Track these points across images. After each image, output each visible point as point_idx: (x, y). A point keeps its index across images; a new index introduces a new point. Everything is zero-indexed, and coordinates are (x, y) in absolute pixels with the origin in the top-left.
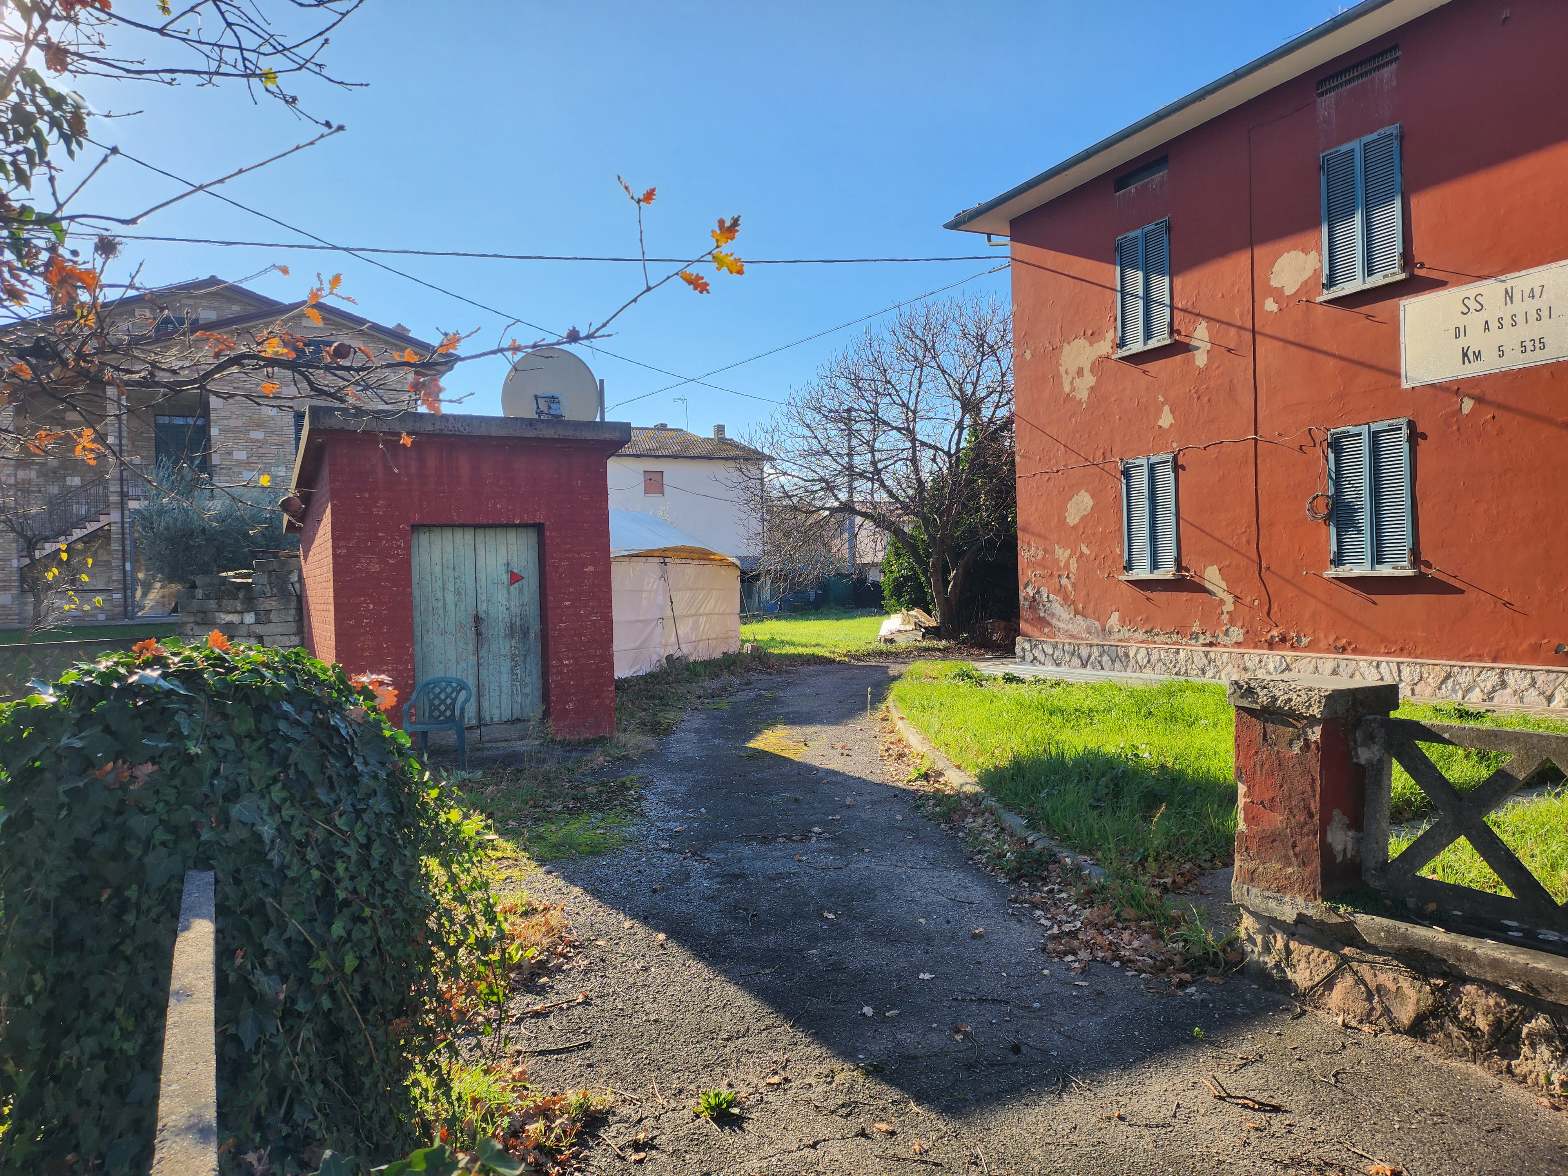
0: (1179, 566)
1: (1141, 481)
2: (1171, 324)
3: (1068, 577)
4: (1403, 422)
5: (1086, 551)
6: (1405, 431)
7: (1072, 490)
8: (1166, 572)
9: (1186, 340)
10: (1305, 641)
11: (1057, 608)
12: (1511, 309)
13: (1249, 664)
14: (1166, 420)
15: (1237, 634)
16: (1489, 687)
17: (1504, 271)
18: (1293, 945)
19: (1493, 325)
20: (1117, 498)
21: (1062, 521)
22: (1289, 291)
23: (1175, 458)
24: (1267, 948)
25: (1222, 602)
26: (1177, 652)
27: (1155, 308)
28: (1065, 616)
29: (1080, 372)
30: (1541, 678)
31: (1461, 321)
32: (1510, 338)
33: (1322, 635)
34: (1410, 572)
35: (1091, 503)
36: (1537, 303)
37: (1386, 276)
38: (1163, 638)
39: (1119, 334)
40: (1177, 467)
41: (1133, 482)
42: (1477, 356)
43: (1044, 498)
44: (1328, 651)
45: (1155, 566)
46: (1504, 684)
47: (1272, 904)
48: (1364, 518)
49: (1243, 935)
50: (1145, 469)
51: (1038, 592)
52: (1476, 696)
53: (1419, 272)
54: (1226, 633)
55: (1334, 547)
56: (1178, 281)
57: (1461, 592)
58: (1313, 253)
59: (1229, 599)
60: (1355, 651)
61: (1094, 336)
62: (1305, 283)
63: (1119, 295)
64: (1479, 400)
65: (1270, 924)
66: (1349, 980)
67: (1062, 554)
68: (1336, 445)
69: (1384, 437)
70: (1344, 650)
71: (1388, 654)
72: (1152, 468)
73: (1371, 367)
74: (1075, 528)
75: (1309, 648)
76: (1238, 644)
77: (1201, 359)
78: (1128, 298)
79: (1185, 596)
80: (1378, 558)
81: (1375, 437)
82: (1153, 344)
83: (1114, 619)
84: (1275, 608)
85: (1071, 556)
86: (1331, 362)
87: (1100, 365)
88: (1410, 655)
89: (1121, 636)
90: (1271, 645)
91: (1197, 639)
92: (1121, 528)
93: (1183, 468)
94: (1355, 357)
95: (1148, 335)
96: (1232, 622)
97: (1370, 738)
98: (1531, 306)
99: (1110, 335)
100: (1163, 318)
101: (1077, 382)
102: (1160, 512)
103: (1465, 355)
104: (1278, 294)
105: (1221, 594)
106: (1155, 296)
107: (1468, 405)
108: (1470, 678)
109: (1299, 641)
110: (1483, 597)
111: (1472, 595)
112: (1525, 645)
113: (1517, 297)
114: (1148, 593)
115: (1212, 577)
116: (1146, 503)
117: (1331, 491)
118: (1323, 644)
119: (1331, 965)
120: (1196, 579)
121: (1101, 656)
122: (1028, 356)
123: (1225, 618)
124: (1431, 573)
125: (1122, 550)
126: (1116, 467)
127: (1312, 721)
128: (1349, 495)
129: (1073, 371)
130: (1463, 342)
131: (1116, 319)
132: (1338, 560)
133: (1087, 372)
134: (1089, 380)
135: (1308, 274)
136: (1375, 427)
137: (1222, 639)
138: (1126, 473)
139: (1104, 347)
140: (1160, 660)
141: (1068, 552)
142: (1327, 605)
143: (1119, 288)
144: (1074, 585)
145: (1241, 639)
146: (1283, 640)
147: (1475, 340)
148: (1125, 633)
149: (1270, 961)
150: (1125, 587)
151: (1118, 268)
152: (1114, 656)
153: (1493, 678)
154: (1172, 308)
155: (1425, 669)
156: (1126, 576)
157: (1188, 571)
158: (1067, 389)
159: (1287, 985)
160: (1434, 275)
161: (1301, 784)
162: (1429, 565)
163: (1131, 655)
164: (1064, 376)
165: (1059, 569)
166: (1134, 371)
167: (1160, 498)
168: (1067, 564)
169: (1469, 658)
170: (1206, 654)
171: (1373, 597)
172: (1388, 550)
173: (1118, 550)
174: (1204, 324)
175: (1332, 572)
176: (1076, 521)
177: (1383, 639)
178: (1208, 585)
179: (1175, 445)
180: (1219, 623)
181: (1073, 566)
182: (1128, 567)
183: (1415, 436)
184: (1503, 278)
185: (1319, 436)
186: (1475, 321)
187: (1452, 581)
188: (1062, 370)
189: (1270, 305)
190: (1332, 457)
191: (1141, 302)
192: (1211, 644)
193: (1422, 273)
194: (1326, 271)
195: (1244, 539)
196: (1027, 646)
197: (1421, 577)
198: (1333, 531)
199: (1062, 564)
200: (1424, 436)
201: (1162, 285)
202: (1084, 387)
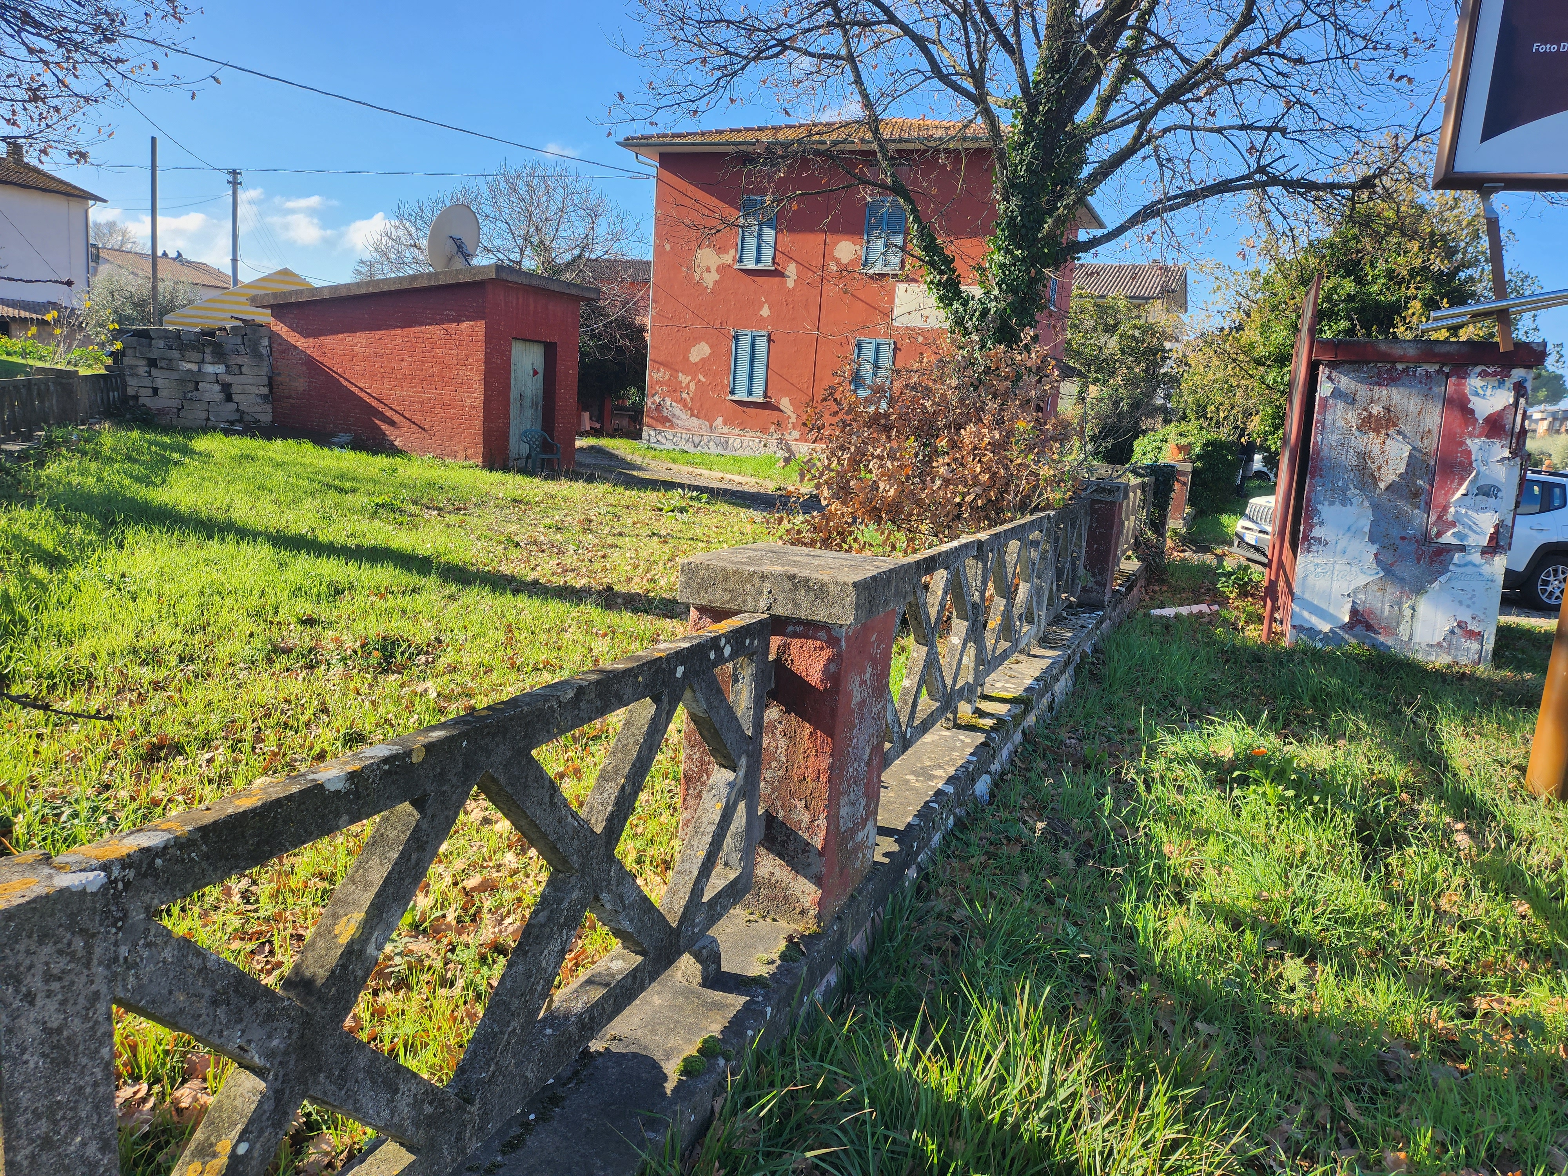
0: (766, 395)
1: (745, 343)
2: (774, 259)
3: (688, 393)
4: (891, 341)
5: (702, 379)
6: (892, 346)
7: (697, 340)
8: (758, 397)
9: (783, 271)
11: (677, 410)
13: (802, 450)
14: (765, 312)
15: (796, 434)
20: (728, 351)
21: (686, 359)
22: (845, 261)
23: (769, 335)
25: (789, 417)
26: (760, 441)
27: (764, 246)
28: (683, 417)
29: (708, 270)
31: (922, 301)
35: (709, 351)
37: (891, 270)
38: (751, 434)
39: (739, 254)
40: (769, 340)
41: (740, 344)
42: (927, 318)
43: (673, 342)
45: (750, 393)
50: (749, 338)
51: (662, 400)
53: (906, 273)
54: (790, 433)
56: (780, 236)
58: (858, 247)
59: (794, 416)
61: (720, 250)
62: (852, 260)
63: (741, 230)
64: (924, 339)
67: (684, 379)
68: (859, 346)
69: (882, 346)
72: (754, 338)
73: (881, 311)
74: (696, 364)
76: (796, 440)
77: (790, 283)
78: (747, 235)
79: (767, 412)
81: (878, 345)
82: (761, 267)
83: (720, 420)
85: (691, 381)
86: (862, 304)
87: (722, 269)
89: (723, 431)
90: (814, 441)
91: (772, 435)
92: (729, 369)
93: (774, 342)
94: (873, 304)
95: (758, 261)
96: (794, 428)
99: (732, 252)
100: (768, 253)
101: (705, 275)
102: (756, 363)
103: (921, 317)
104: (838, 262)
105: (789, 413)
106: (765, 238)
107: (920, 340)
114: (744, 409)
115: (785, 404)
116: (748, 357)
117: (854, 368)
120: (775, 404)
121: (709, 442)
122: (668, 247)
123: (790, 425)
125: (729, 382)
126: (729, 333)
128: (863, 372)
129: (703, 267)
131: (737, 245)
133: (713, 270)
134: (715, 276)
135: (854, 256)
136: (878, 341)
137: (787, 436)
138: (736, 338)
139: (728, 258)
140: (749, 446)
141: (689, 378)
143: (741, 226)
144: (692, 398)
145: (798, 437)
148: (726, 429)
150: (728, 404)
151: (742, 214)
152: (718, 442)
154: (775, 249)
156: (730, 397)
157: (770, 398)
158: (697, 276)
160: (912, 277)
163: (730, 442)
164: (696, 269)
165: (681, 388)
166: (747, 279)
167: (757, 356)
168: (688, 386)
170: (778, 444)
173: (726, 381)
174: (794, 264)
176: (697, 360)
178: (782, 407)
179: (770, 327)
180: (786, 428)
181: (692, 386)
182: (733, 392)
183: (896, 349)
185: (852, 339)
186: (928, 302)
188: (695, 264)
189: (833, 266)
190: (856, 351)
191: (755, 239)
192: (780, 439)
193: (908, 274)
194: (863, 258)
195: (805, 386)
196: (652, 433)
198: (853, 387)
199: (683, 385)
200: (900, 350)
201: (769, 234)
202: (711, 279)
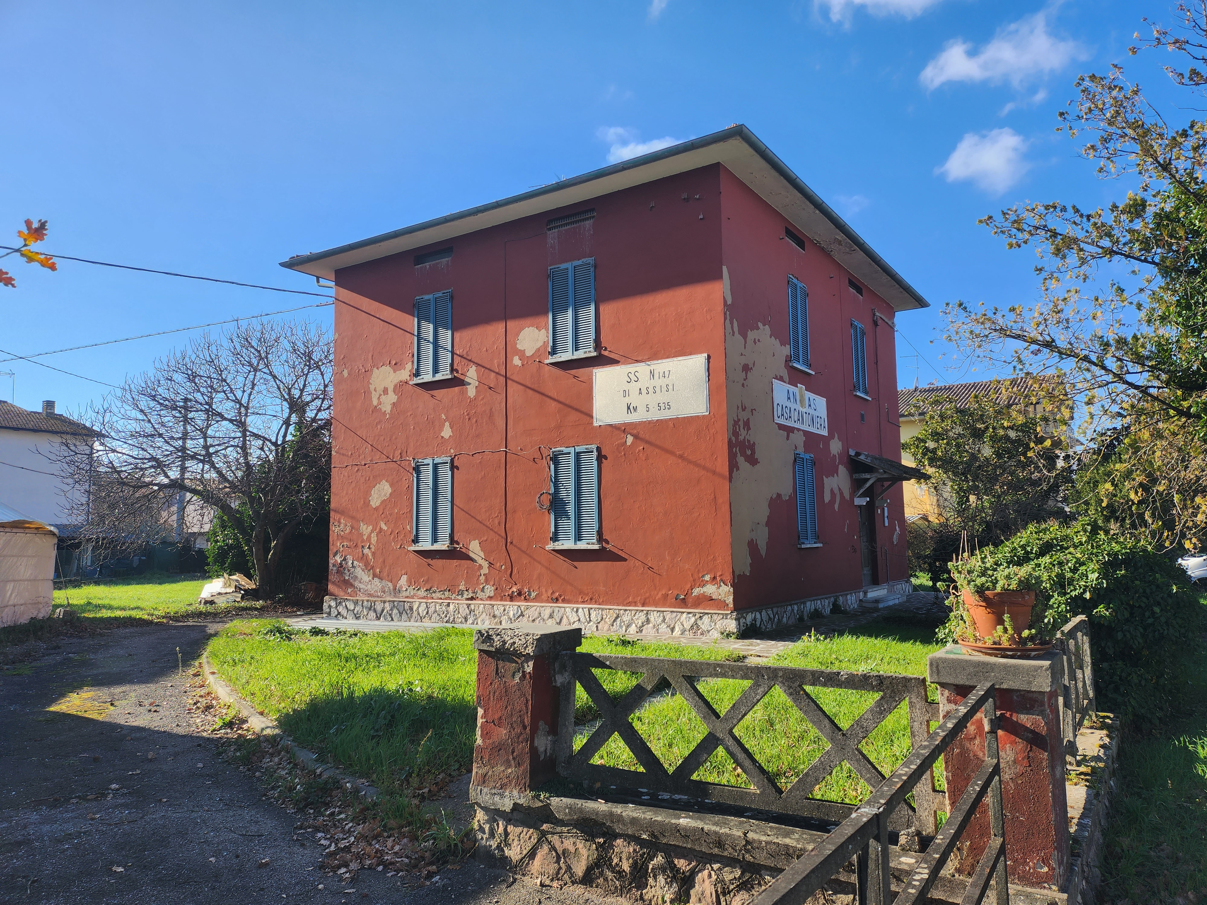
0: (452, 540)
1: (427, 475)
2: (452, 365)
3: (369, 548)
4: (594, 447)
5: (384, 527)
6: (595, 453)
7: (376, 479)
8: (443, 545)
9: (462, 377)
10: (533, 595)
11: (359, 572)
12: (653, 383)
13: (496, 613)
14: (447, 432)
15: (490, 590)
16: (640, 624)
17: (650, 359)
18: (510, 828)
19: (644, 391)
20: (410, 488)
21: (367, 504)
22: (529, 353)
23: (452, 461)
24: (492, 835)
25: (481, 567)
26: (449, 604)
27: (441, 352)
28: (366, 578)
29: (385, 391)
30: (668, 616)
31: (627, 387)
32: (652, 400)
33: (544, 590)
34: (596, 547)
35: (390, 491)
36: (666, 381)
37: (585, 352)
38: (438, 595)
39: (415, 367)
40: (453, 467)
41: (422, 476)
42: (635, 409)
43: (353, 485)
44: (547, 601)
45: (435, 540)
46: (648, 621)
47: (497, 798)
48: (571, 509)
49: (476, 826)
50: (431, 469)
51: (345, 559)
52: (633, 629)
53: (603, 353)
54: (483, 590)
55: (553, 529)
56: (457, 335)
57: (625, 560)
58: (543, 331)
59: (485, 564)
60: (564, 601)
61: (397, 366)
62: (538, 350)
63: (416, 338)
64: (636, 437)
65: (495, 814)
66: (546, 848)
67: (365, 529)
68: (555, 459)
69: (583, 456)
70: (557, 600)
71: (583, 602)
72: (436, 467)
73: (577, 410)
74: (377, 509)
75: (535, 599)
76: (490, 598)
77: (471, 392)
78: (423, 342)
79: (455, 562)
80: (578, 537)
81: (578, 455)
82: (439, 377)
83: (403, 580)
84: (515, 571)
85: (372, 531)
86: (554, 404)
87: (400, 387)
88: (596, 603)
89: (407, 594)
90: (512, 598)
91: (462, 595)
92: (411, 511)
93: (458, 469)
94: (567, 402)
95: (436, 371)
96: (487, 581)
97: (563, 668)
98: (663, 382)
99: (409, 366)
100: (446, 359)
101: (383, 398)
102: (441, 499)
103: (629, 408)
104: (521, 354)
105: (480, 561)
106: (441, 343)
107: (630, 440)
108: (629, 617)
109: (529, 595)
110: (638, 563)
111: (631, 562)
112: (660, 595)
113: (656, 376)
114: (429, 561)
115: (475, 549)
116: (430, 492)
117: (552, 490)
118: (544, 597)
119: (534, 840)
120: (464, 550)
121: (391, 610)
122: (345, 373)
123: (482, 578)
124: (609, 547)
125: (411, 528)
126: (410, 464)
127: (528, 657)
128: (563, 494)
129: (380, 389)
130: (627, 400)
131: (413, 356)
132: (555, 538)
133: (390, 391)
134: (392, 397)
135: (540, 344)
136: (578, 449)
137: (480, 594)
138: (417, 469)
139: (404, 374)
140: (435, 611)
141: (370, 528)
142: (547, 568)
143: (416, 333)
144: (374, 554)
145: (492, 594)
146: (520, 594)
147: (635, 400)
148: (411, 592)
149: (494, 844)
150: (412, 556)
151: (416, 319)
152: (401, 610)
153: (642, 617)
154: (453, 353)
155: (604, 612)
156: (414, 547)
157: (458, 544)
158: (375, 402)
159: (505, 860)
160: (612, 356)
161: (519, 704)
162: (607, 542)
163: (415, 608)
164: (373, 392)
165: (363, 541)
166: (425, 395)
167: (441, 489)
168: (369, 537)
169: (629, 604)
170: (468, 606)
171: (575, 563)
172: (584, 534)
173: (408, 527)
174: (474, 368)
175: (551, 546)
176: (378, 504)
177: (581, 592)
178: (472, 555)
179: (452, 451)
180: (478, 583)
181: (374, 539)
182: (416, 541)
183: (601, 458)
184: (649, 363)
185: (545, 452)
186: (634, 387)
187: (620, 553)
188: (372, 387)
189: (517, 361)
190: (552, 467)
191: (431, 346)
192: (472, 599)
193: (606, 353)
194: (551, 344)
195: (496, 522)
196: (333, 604)
197: (603, 549)
198: (552, 516)
199: (365, 537)
200: (606, 458)
201: (446, 336)
202: (388, 402)
